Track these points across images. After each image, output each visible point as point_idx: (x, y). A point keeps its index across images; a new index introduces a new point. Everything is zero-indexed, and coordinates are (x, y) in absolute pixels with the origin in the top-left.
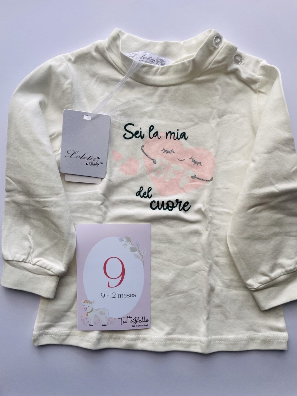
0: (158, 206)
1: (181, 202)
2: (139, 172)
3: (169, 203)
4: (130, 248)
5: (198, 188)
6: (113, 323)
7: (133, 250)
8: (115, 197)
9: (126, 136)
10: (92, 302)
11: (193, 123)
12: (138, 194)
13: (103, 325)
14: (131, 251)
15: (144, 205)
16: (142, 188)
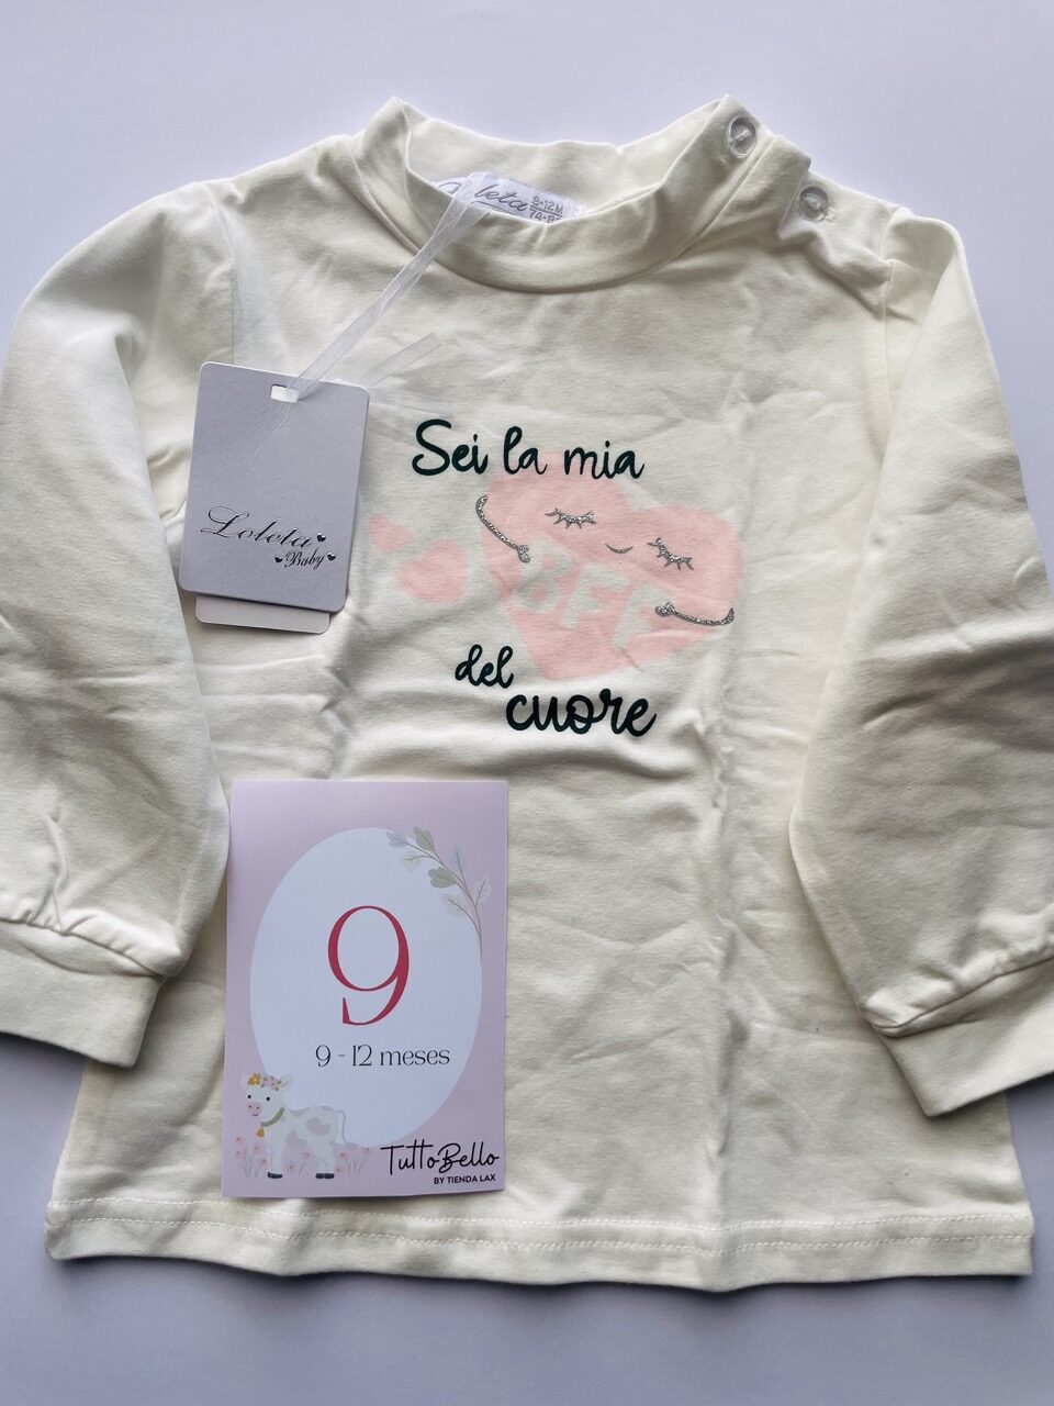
0: (534, 718)
1: (618, 702)
2: (469, 591)
3: (575, 704)
4: (431, 873)
5: (680, 650)
6: (357, 1168)
7: (441, 879)
8: (381, 683)
9: (421, 464)
10: (280, 1082)
11: (660, 420)
12: (463, 671)
13: (319, 1176)
14: (433, 884)
15: (486, 712)
16: (477, 652)
